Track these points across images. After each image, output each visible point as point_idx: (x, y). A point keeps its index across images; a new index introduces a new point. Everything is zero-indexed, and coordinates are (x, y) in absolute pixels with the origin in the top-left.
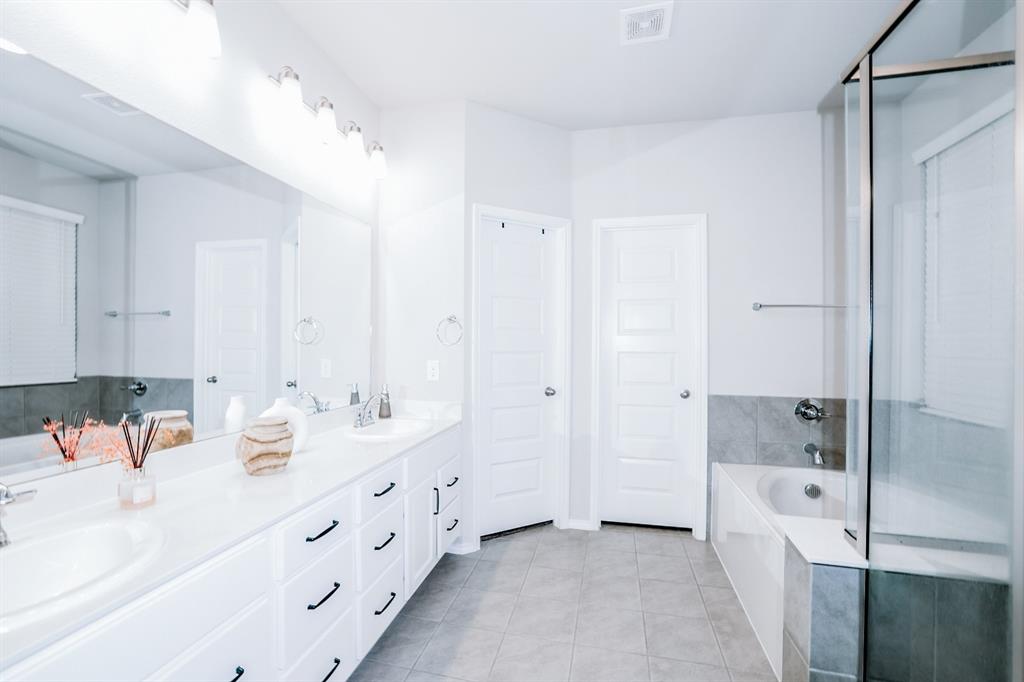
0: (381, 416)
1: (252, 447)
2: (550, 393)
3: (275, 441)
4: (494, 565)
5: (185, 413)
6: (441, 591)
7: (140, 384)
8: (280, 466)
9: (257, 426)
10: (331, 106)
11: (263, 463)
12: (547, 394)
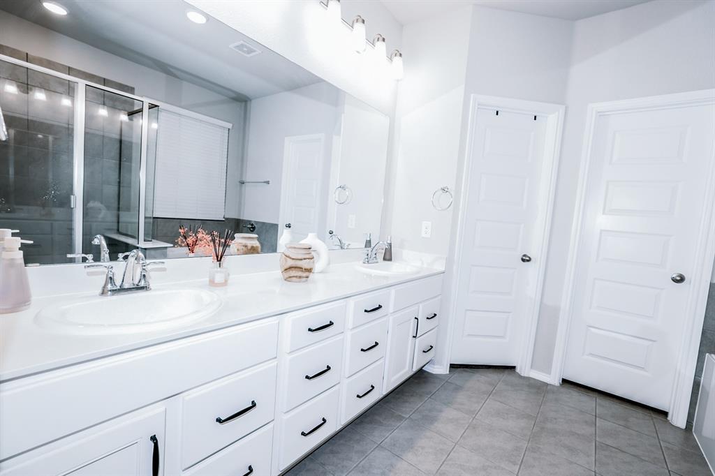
0: (384, 259)
1: (286, 261)
2: (526, 259)
3: (301, 260)
4: (458, 388)
5: (257, 236)
6: (412, 396)
7: (252, 225)
8: (303, 277)
9: (290, 248)
10: (363, 22)
11: (293, 273)
12: (523, 260)
